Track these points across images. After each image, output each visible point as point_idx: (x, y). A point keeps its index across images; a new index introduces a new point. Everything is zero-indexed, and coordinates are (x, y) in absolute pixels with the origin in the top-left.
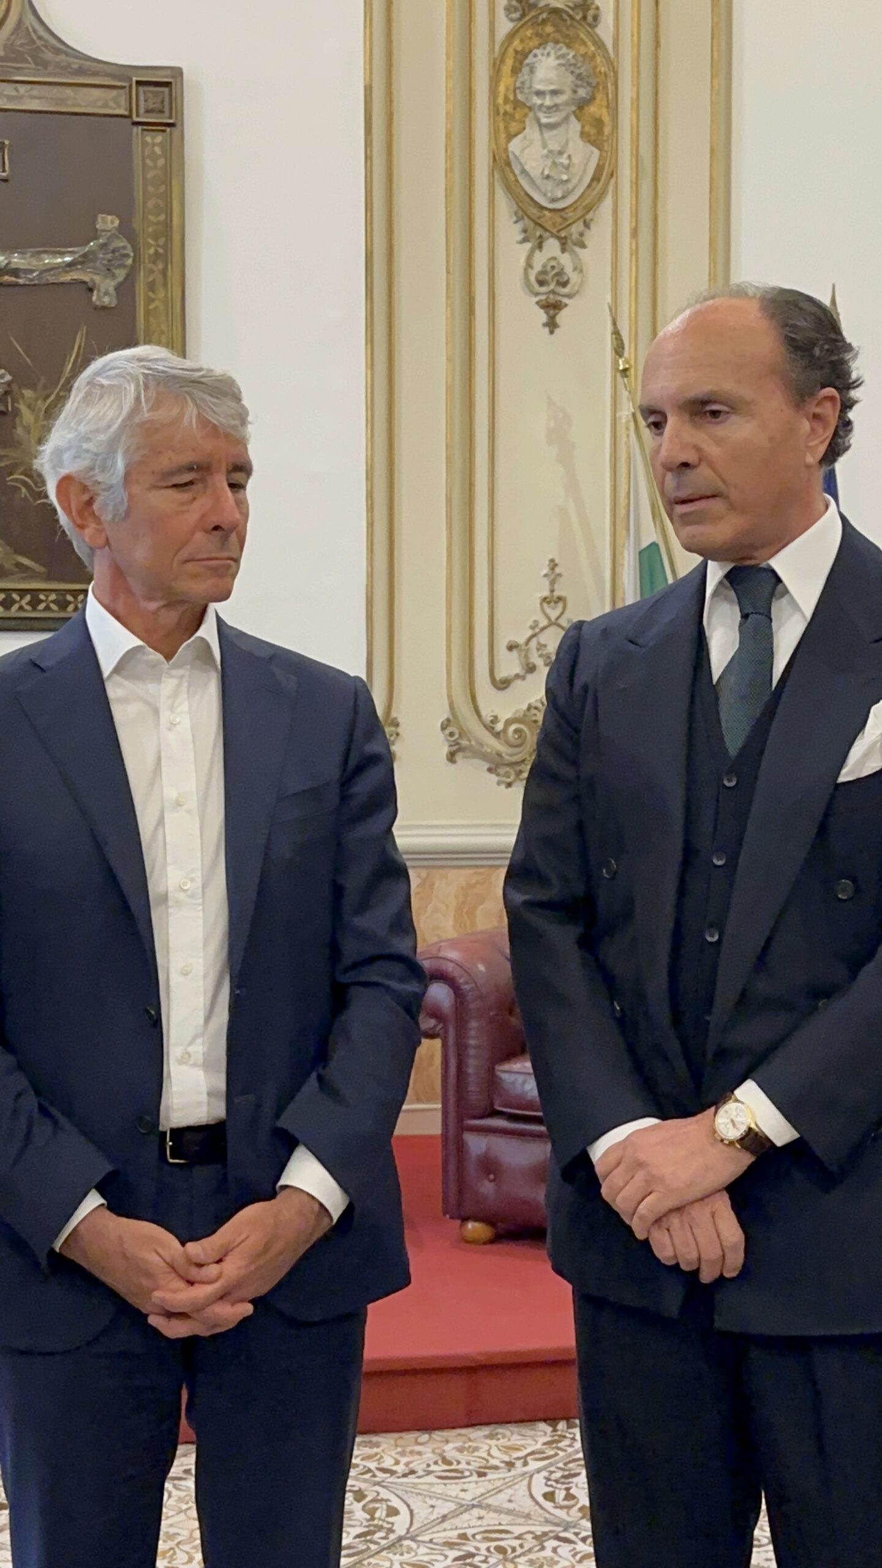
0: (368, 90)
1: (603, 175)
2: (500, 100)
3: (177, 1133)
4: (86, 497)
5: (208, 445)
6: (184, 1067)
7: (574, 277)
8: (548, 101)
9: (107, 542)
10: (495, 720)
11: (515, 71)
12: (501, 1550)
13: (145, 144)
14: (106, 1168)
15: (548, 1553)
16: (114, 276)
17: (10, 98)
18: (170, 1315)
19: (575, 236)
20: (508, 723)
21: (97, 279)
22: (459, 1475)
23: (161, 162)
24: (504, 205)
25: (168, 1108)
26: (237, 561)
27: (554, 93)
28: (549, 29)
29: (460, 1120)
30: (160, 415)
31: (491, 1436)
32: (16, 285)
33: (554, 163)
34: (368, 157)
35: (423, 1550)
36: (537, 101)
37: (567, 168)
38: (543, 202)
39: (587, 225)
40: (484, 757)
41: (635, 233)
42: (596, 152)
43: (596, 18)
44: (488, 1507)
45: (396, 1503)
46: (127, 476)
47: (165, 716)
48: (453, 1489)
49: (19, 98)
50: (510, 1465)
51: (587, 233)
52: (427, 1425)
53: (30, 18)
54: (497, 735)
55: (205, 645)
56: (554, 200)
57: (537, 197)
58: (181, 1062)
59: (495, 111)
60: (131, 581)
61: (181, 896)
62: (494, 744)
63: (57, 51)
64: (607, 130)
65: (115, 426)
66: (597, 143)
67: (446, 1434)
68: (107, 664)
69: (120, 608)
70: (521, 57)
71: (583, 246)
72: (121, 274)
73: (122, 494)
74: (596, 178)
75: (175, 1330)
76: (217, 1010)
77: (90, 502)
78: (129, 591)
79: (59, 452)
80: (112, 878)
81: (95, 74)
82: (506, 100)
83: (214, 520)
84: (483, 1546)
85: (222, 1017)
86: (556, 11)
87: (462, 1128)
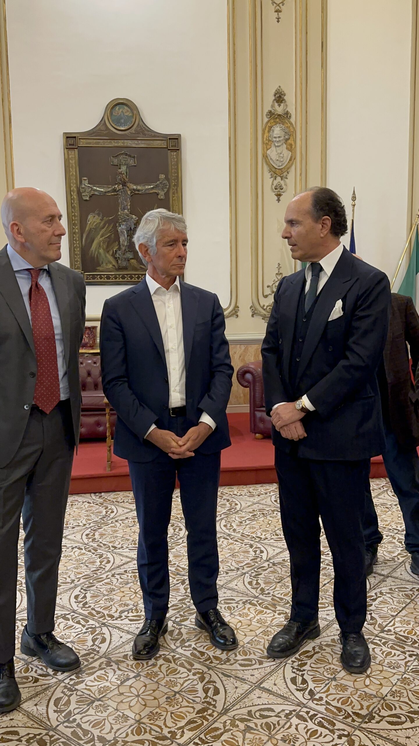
0: (230, 138)
1: (292, 159)
2: (265, 140)
3: (174, 409)
4: (146, 249)
5: (177, 235)
6: (174, 393)
7: (284, 187)
8: (277, 140)
9: (152, 260)
10: (264, 306)
11: (269, 132)
12: (263, 514)
13: (171, 155)
14: (156, 418)
15: (275, 515)
16: (164, 191)
17: (136, 144)
18: (173, 453)
19: (285, 176)
20: (267, 306)
21: (159, 191)
22: (253, 496)
23: (176, 160)
24: (266, 168)
25: (171, 403)
26: (184, 265)
27: (279, 137)
28: (278, 120)
29: (254, 408)
30: (164, 227)
31: (261, 487)
32: (139, 194)
33: (279, 156)
34: (230, 157)
35: (244, 513)
36: (274, 139)
37: (283, 157)
38: (276, 167)
39: (288, 173)
40: (261, 315)
41: (301, 174)
42: (291, 153)
43: (290, 117)
44: (260, 504)
45: (237, 502)
46: (157, 243)
47: (167, 304)
48: (252, 499)
49: (139, 144)
50: (266, 493)
51: (288, 175)
52: (246, 484)
53: (141, 123)
54: (264, 310)
55: (176, 286)
56: (279, 166)
57: (274, 165)
58: (174, 391)
59: (263, 143)
60: (158, 270)
61: (172, 350)
62: (264, 312)
63: (148, 131)
64: (293, 147)
65: (153, 231)
66: (290, 150)
67: (250, 486)
68: (152, 292)
69: (155, 277)
70: (271, 127)
71: (287, 178)
72: (166, 190)
73: (155, 248)
74: (290, 160)
75: (175, 457)
76: (182, 379)
77: (147, 250)
78: (157, 273)
79: (139, 237)
80: (155, 345)
81: (158, 137)
82: (266, 140)
83: (179, 254)
84: (259, 513)
85: (184, 380)
86: (279, 115)
87: (255, 411)
